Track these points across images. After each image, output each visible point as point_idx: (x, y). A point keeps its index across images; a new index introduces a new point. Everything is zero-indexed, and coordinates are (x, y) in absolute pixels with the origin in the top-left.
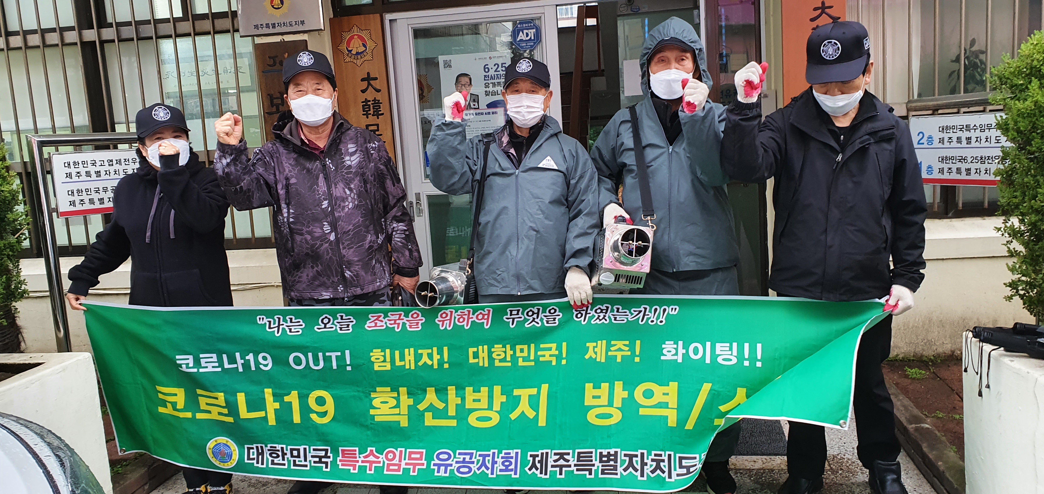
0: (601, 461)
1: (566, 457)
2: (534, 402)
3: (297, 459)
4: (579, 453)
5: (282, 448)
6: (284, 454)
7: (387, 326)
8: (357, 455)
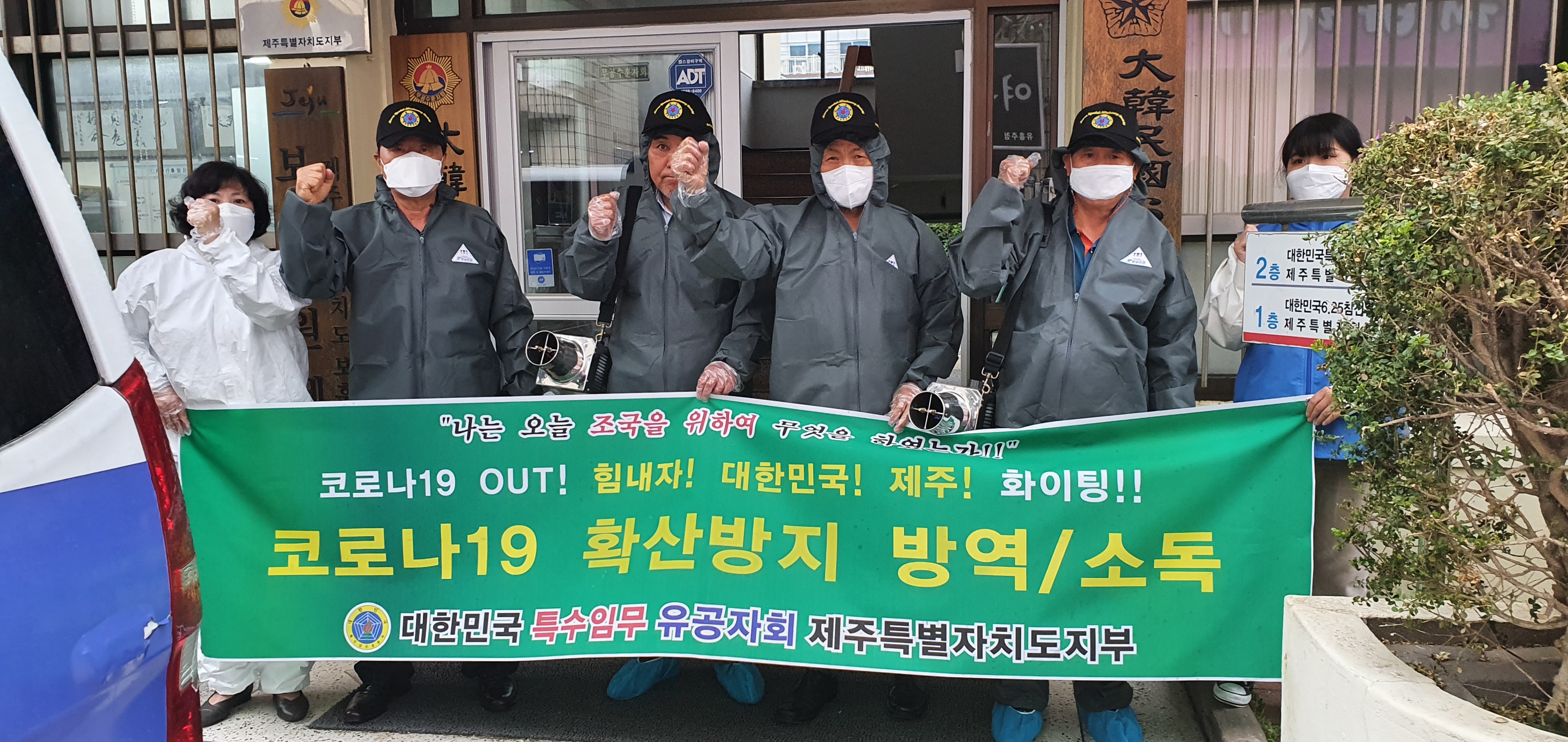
0: (921, 636)
1: (867, 627)
2: (817, 547)
3: (472, 631)
4: (887, 623)
5: (455, 615)
6: (455, 623)
7: (618, 431)
8: (558, 621)
